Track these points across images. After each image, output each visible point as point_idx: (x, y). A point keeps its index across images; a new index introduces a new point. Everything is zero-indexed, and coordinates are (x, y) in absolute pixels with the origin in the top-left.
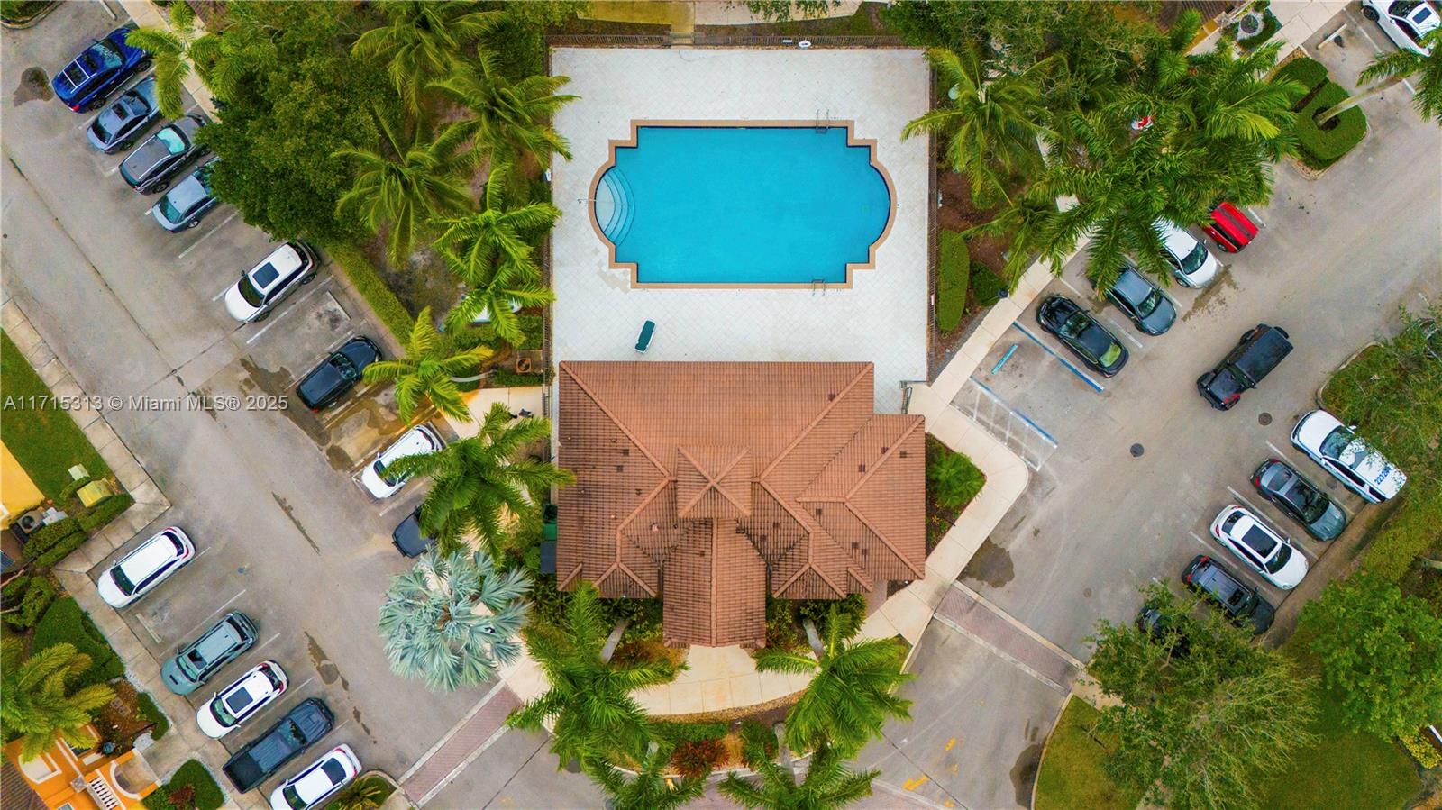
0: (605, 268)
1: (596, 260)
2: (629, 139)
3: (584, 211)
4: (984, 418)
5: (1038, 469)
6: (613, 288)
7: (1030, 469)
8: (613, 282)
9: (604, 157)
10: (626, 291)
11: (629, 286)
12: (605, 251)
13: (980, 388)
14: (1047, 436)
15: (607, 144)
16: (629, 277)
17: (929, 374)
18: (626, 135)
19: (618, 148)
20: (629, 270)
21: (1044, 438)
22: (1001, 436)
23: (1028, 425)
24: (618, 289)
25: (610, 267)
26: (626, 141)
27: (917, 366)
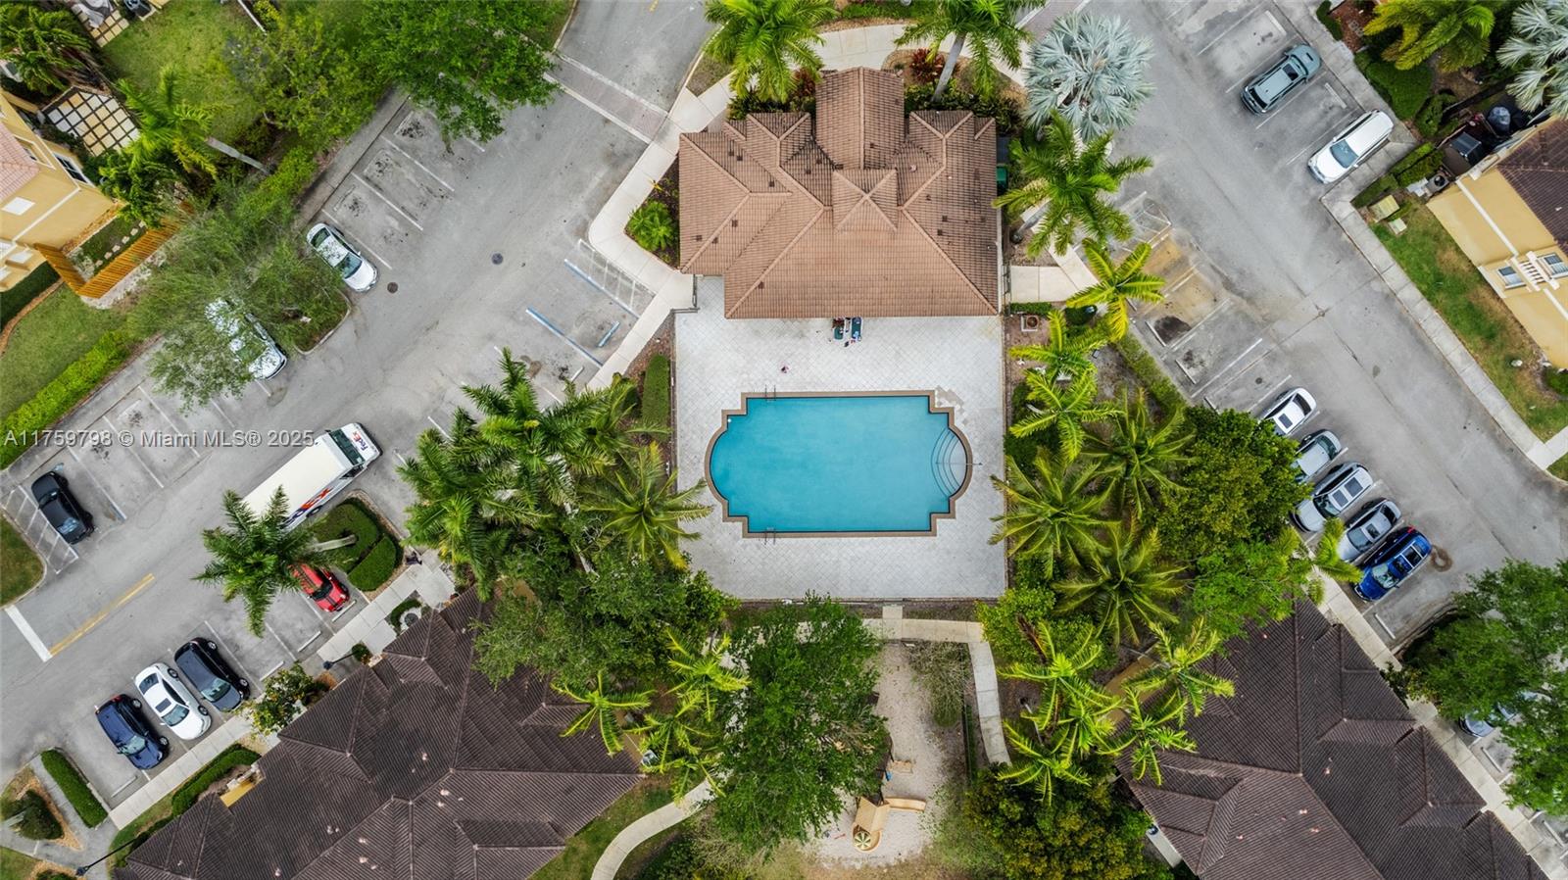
0: (957, 407)
1: (965, 415)
2: (938, 521)
3: (976, 457)
4: (626, 283)
5: (581, 240)
6: (950, 391)
7: (587, 240)
8: (949, 395)
9: (960, 504)
10: (939, 388)
11: (936, 393)
12: (958, 423)
13: (630, 309)
14: (573, 269)
15: (957, 515)
16: (937, 400)
17: (675, 318)
18: (941, 523)
19: (949, 512)
20: (937, 406)
21: (576, 268)
22: (612, 268)
23: (589, 278)
24: (945, 389)
25: (953, 408)
26: (941, 518)
27: (684, 327)
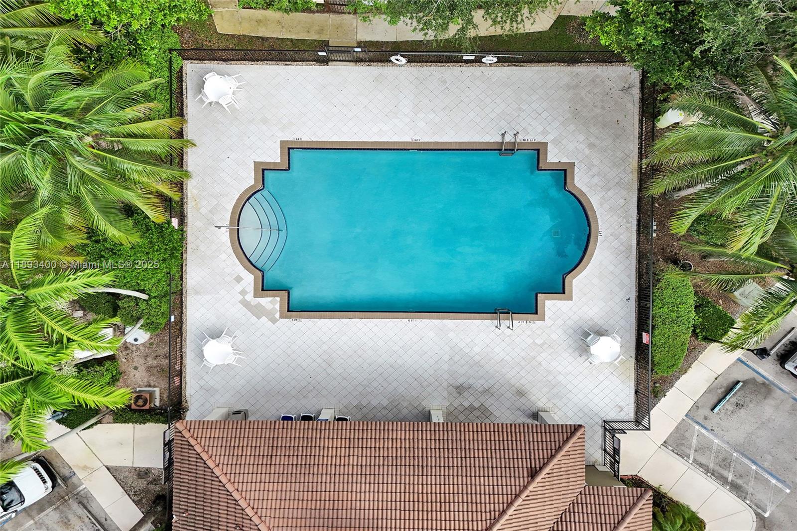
0: (250, 297)
1: (239, 288)
2: (279, 160)
3: (225, 236)
4: (703, 460)
5: (766, 515)
6: (259, 318)
7: (757, 514)
8: (258, 312)
9: (249, 180)
10: (274, 321)
11: (278, 315)
12: (249, 279)
13: (697, 427)
14: (778, 479)
15: (252, 166)
16: (278, 306)
17: (636, 413)
18: (274, 156)
19: (263, 170)
20: (278, 299)
21: (774, 481)
22: (723, 480)
23: (754, 467)
24: (264, 319)
25: (255, 296)
26: (274, 163)
27: (622, 404)
